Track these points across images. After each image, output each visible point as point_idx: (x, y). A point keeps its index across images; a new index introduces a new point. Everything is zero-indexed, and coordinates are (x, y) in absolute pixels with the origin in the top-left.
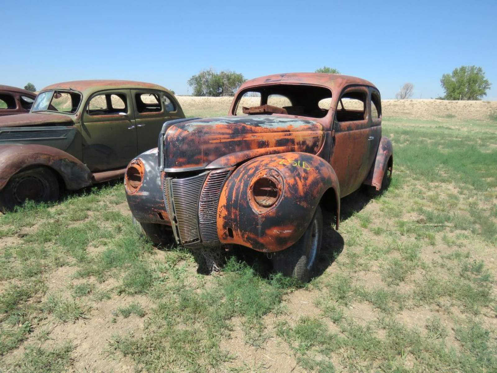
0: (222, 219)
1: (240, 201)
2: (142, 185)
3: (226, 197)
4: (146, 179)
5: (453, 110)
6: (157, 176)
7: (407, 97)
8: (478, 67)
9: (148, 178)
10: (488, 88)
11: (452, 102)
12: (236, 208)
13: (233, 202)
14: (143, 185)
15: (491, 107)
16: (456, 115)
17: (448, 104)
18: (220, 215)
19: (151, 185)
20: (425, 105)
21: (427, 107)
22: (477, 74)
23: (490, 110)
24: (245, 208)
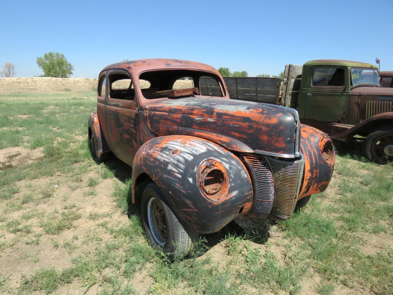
0: (307, 180)
1: (319, 162)
2: (229, 186)
3: (309, 163)
4: (231, 177)
5: (68, 85)
6: (240, 171)
7: (11, 75)
8: (61, 54)
9: (232, 176)
10: (72, 69)
11: (65, 80)
12: (317, 169)
13: (314, 165)
14: (231, 185)
15: (91, 83)
16: (72, 89)
17: (62, 81)
18: (306, 179)
19: (238, 182)
20: (45, 82)
21: (47, 83)
22: (62, 58)
23: (91, 85)
24: (323, 165)
